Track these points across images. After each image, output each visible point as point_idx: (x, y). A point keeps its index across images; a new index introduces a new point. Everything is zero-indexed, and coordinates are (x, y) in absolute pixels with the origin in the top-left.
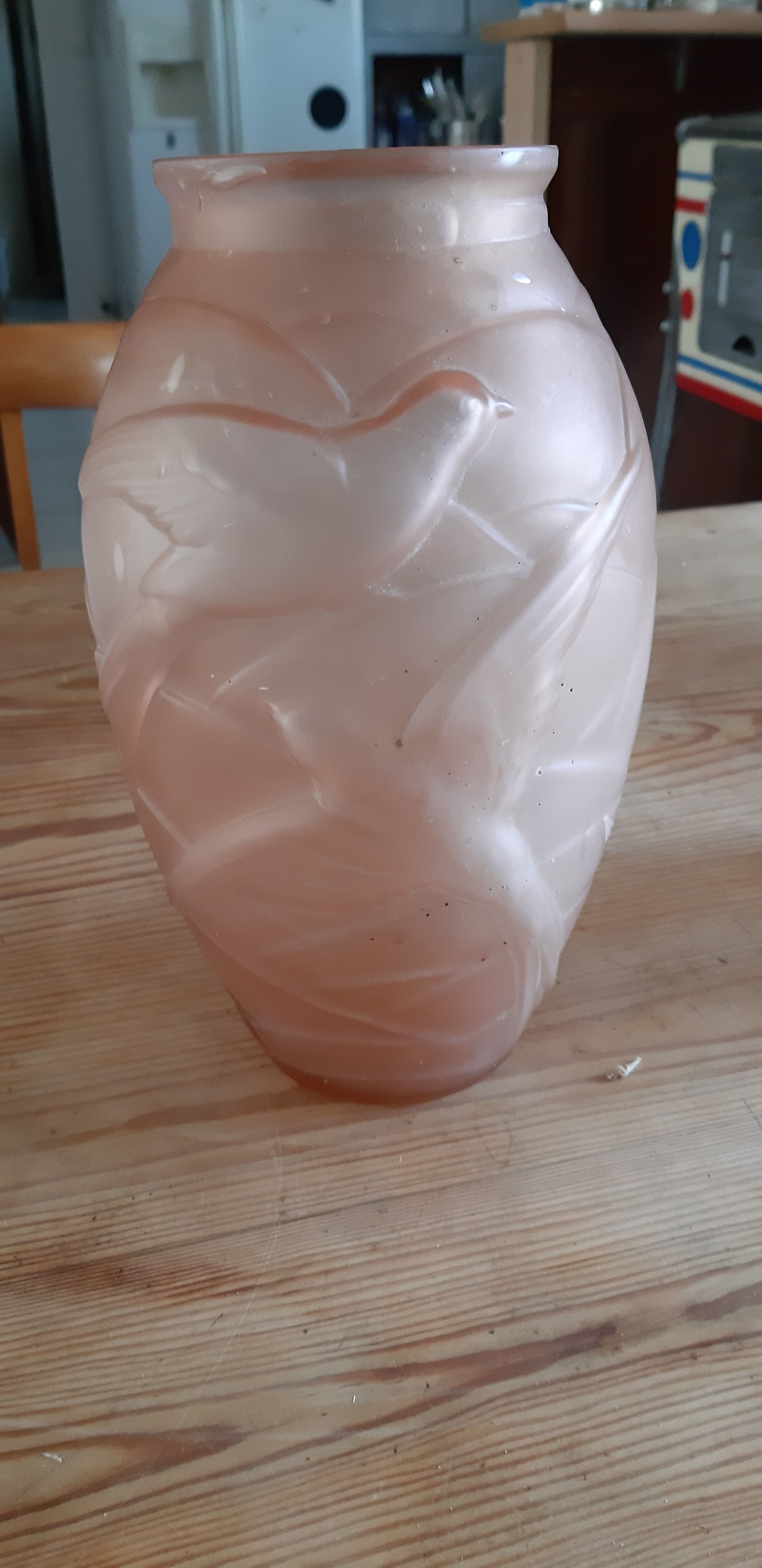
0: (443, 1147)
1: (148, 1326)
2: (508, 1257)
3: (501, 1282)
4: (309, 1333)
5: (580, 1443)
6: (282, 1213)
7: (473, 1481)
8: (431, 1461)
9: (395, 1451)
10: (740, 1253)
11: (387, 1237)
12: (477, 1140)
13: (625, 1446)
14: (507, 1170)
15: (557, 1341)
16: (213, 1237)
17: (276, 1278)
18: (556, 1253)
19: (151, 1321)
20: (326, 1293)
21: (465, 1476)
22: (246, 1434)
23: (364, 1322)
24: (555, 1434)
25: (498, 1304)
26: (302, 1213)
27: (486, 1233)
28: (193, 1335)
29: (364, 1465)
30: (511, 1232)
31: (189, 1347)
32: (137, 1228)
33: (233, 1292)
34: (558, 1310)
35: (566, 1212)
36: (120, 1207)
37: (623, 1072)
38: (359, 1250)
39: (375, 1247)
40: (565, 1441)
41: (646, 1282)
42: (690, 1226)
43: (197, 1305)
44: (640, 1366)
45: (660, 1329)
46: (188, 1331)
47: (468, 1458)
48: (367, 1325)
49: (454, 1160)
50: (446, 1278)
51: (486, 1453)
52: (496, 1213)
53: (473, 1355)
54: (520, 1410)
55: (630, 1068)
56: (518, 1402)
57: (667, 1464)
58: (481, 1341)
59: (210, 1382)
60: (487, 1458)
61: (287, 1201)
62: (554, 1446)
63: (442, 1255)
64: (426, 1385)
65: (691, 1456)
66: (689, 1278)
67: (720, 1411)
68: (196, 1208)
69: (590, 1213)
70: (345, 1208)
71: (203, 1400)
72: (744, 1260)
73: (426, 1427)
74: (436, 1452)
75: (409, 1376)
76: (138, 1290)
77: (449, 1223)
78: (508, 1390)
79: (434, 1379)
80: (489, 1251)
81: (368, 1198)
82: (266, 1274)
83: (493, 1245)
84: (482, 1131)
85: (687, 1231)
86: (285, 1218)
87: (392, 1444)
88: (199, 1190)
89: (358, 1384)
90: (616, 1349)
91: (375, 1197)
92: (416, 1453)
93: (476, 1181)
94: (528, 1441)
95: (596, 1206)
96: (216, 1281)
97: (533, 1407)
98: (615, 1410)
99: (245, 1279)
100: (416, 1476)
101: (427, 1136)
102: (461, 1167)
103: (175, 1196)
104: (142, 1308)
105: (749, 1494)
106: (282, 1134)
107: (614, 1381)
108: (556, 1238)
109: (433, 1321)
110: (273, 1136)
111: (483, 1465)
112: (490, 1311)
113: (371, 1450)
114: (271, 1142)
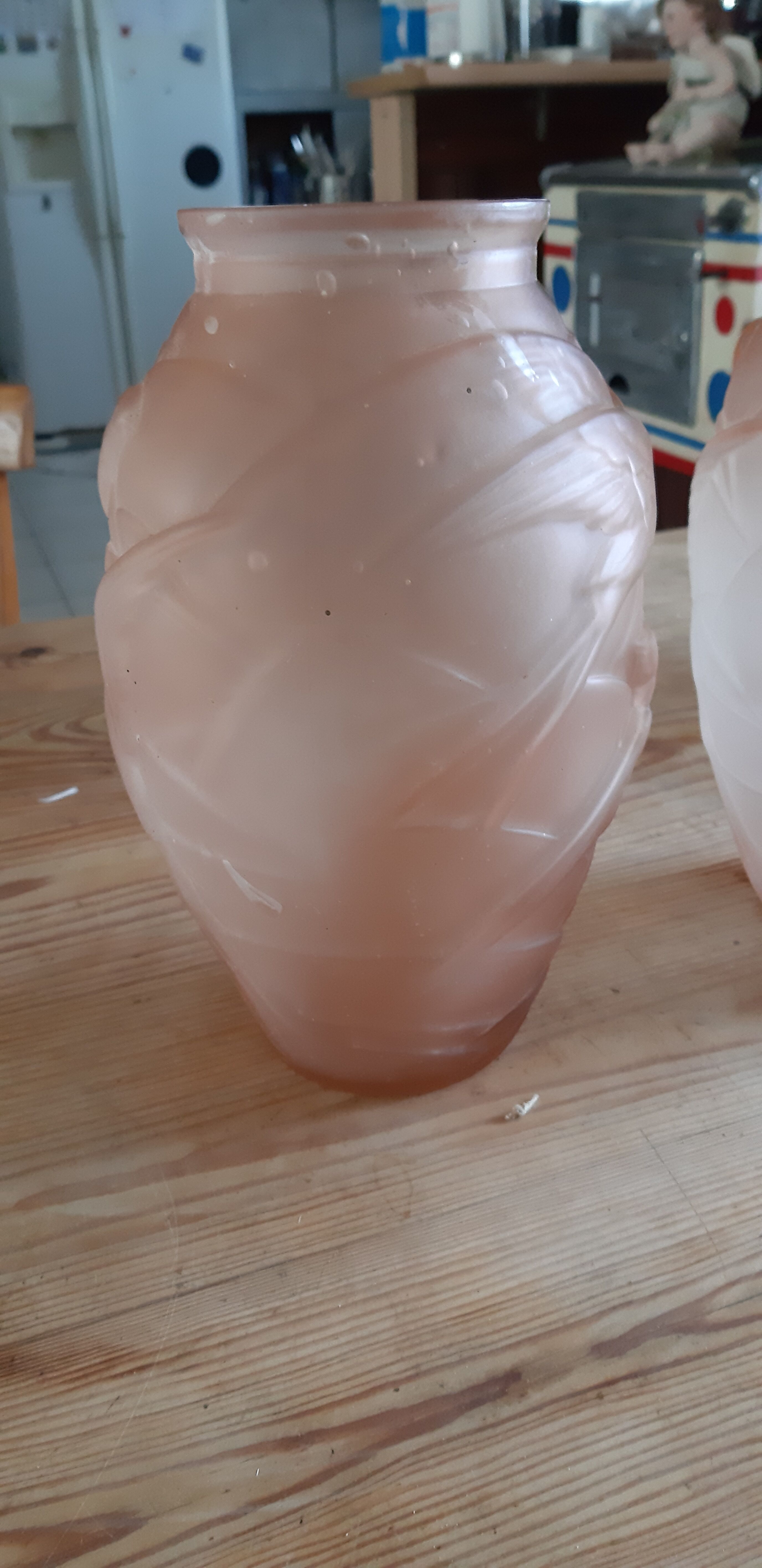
0: (342, 1203)
1: (41, 1415)
2: (411, 1311)
3: (404, 1337)
4: (209, 1408)
5: (488, 1497)
6: (179, 1285)
7: (382, 1545)
8: (338, 1529)
9: (301, 1522)
10: (642, 1285)
11: (287, 1301)
12: (378, 1193)
13: (534, 1495)
14: (409, 1221)
15: (463, 1393)
16: (107, 1317)
17: (174, 1354)
18: (459, 1302)
19: (45, 1410)
20: (226, 1365)
21: (373, 1541)
22: (146, 1519)
23: (264, 1391)
24: (464, 1489)
25: (403, 1359)
26: (200, 1283)
27: (387, 1288)
28: (89, 1421)
29: (269, 1539)
30: (412, 1286)
31: (85, 1434)
32: (28, 1314)
33: (130, 1372)
34: (462, 1362)
35: (469, 1259)
36: (10, 1293)
37: (520, 1111)
38: (260, 1317)
39: (275, 1313)
40: (474, 1496)
41: (550, 1324)
42: (592, 1263)
43: (93, 1389)
44: (546, 1410)
45: (564, 1371)
46: (83, 1417)
47: (377, 1523)
48: (270, 1394)
49: (354, 1216)
50: (349, 1338)
51: (394, 1515)
52: (398, 1267)
53: (378, 1415)
54: (428, 1468)
55: (528, 1107)
56: (424, 1460)
57: (576, 1509)
58: (386, 1400)
59: (109, 1467)
60: (395, 1520)
61: (184, 1272)
62: (463, 1501)
63: (343, 1316)
64: (331, 1451)
65: (601, 1499)
66: (593, 1316)
67: (628, 1450)
68: (88, 1288)
69: (492, 1258)
70: (243, 1275)
71: (100, 1487)
72: (647, 1293)
73: (331, 1495)
74: (344, 1519)
75: (313, 1443)
76: (30, 1378)
77: (351, 1281)
78: (414, 1449)
79: (339, 1444)
80: (392, 1306)
81: (267, 1262)
82: (164, 1350)
83: (396, 1300)
84: (382, 1183)
85: (589, 1269)
86: (182, 1290)
87: (298, 1515)
88: (91, 1269)
89: (261, 1457)
90: (523, 1395)
91: (274, 1260)
92: (323, 1522)
93: (378, 1235)
94: (437, 1498)
95: (498, 1250)
96: (110, 1363)
97: (440, 1464)
98: (523, 1459)
99: (141, 1357)
100: (322, 1546)
101: (326, 1194)
102: (361, 1222)
103: (67, 1277)
104: (34, 1397)
105: (659, 1532)
106: (178, 1203)
107: (522, 1429)
108: (459, 1287)
109: (337, 1384)
110: (169, 1206)
111: (391, 1528)
112: (394, 1369)
113: (277, 1524)
114: (166, 1213)
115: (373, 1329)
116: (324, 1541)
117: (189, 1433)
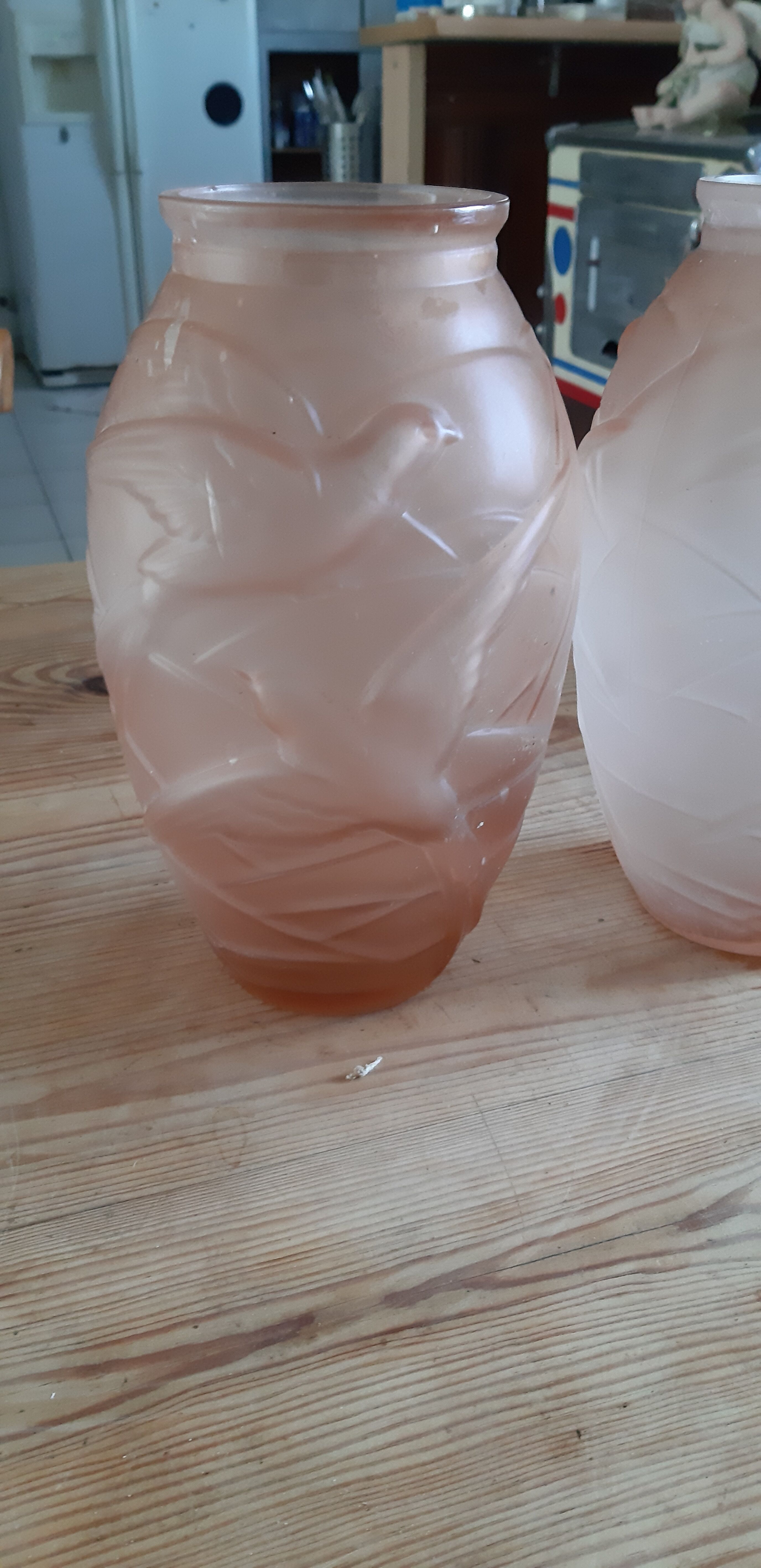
0: (177, 1151)
3: (211, 1279)
4: (19, 1334)
5: (262, 1429)
6: (10, 1220)
7: (155, 1468)
8: (116, 1452)
9: (85, 1443)
10: (444, 1241)
11: (108, 1240)
12: (212, 1143)
13: (304, 1430)
14: (237, 1170)
15: (256, 1333)
18: (269, 1248)
20: (40, 1296)
21: (147, 1464)
23: (74, 1322)
25: (206, 1299)
26: (30, 1219)
27: (205, 1233)
29: (53, 1457)
30: (230, 1231)
34: (262, 1303)
35: (288, 1208)
37: (361, 1072)
38: (79, 1253)
39: (96, 1250)
40: (248, 1428)
41: (351, 1273)
42: (401, 1218)
44: (331, 1353)
45: (356, 1317)
47: (155, 1447)
48: (76, 1325)
49: (186, 1164)
50: (161, 1277)
51: (171, 1442)
52: (219, 1213)
53: (174, 1349)
54: (212, 1400)
55: (370, 1068)
56: (209, 1392)
57: (339, 1447)
58: (185, 1336)
60: (170, 1447)
61: (17, 1209)
62: (237, 1432)
63: (158, 1256)
64: (124, 1380)
65: (365, 1438)
66: (392, 1267)
67: (399, 1393)
69: (308, 1209)
70: (71, 1214)
72: (447, 1249)
73: (118, 1420)
74: (125, 1442)
75: (109, 1372)
77: (173, 1224)
78: (202, 1382)
79: (132, 1374)
80: (207, 1249)
81: (97, 1203)
83: (210, 1244)
84: (219, 1134)
85: (397, 1223)
86: (13, 1225)
87: (82, 1437)
89: (59, 1382)
90: (312, 1338)
91: (104, 1201)
92: (104, 1444)
93: (205, 1183)
94: (214, 1428)
95: (317, 1202)
97: (224, 1396)
98: (300, 1396)
100: (101, 1466)
101: (164, 1142)
102: (191, 1170)
105: (413, 1471)
106: (23, 1143)
107: (304, 1369)
108: (272, 1234)
109: (141, 1318)
110: (12, 1145)
111: (166, 1453)
112: (197, 1307)
113: (62, 1444)
114: (9, 1152)
115: (185, 1270)
116: (101, 1462)
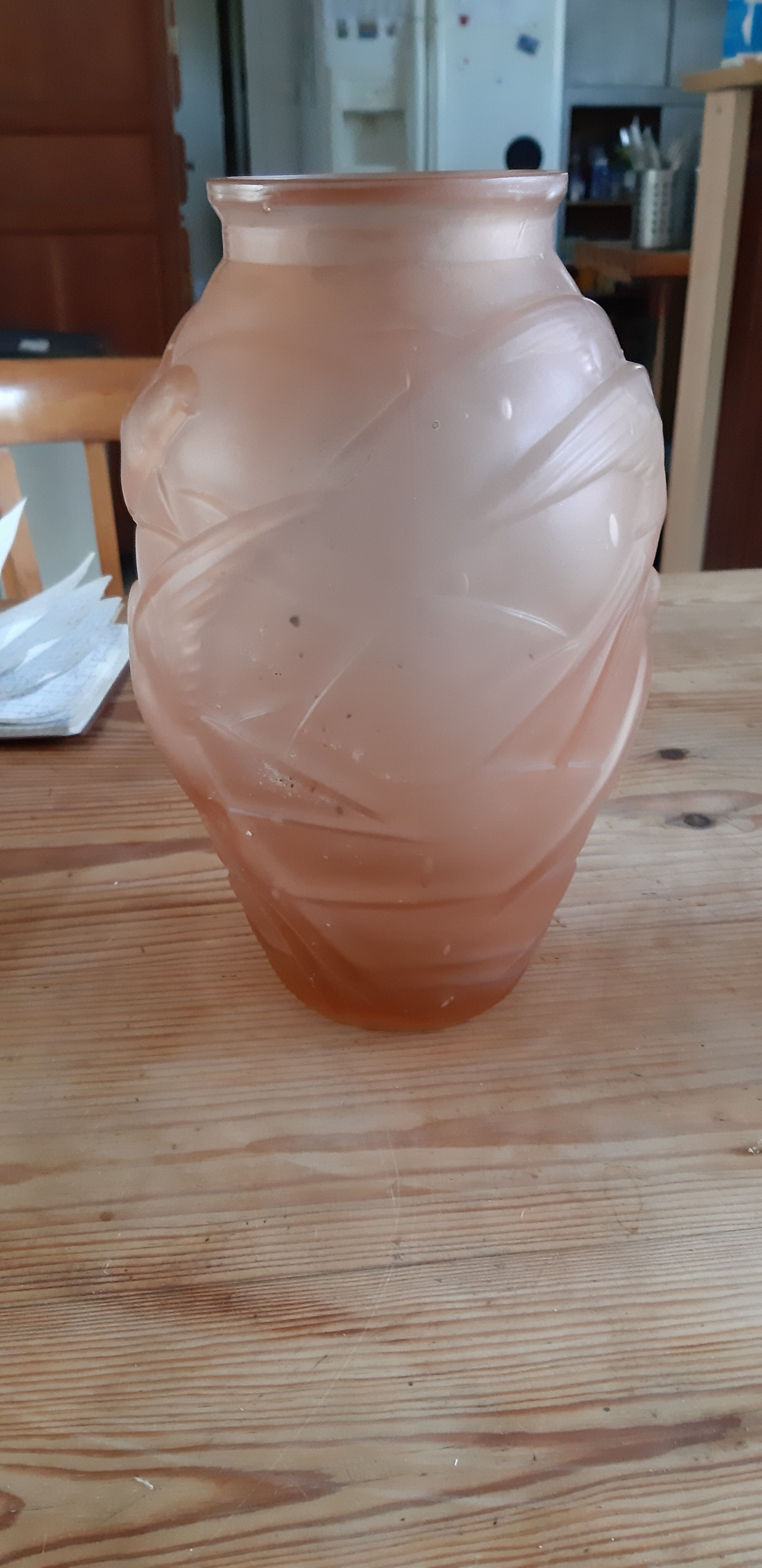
0: (568, 1205)
1: (252, 1358)
2: (629, 1331)
3: (619, 1356)
4: (415, 1385)
5: (693, 1541)
6: (396, 1256)
8: (531, 1539)
9: (495, 1523)
11: (502, 1294)
12: (605, 1203)
13: (743, 1550)
14: (634, 1237)
15: (676, 1427)
16: (325, 1273)
17: (385, 1324)
18: (681, 1332)
19: (254, 1353)
20: (434, 1346)
21: (567, 1560)
22: (341, 1485)
23: (471, 1381)
24: (667, 1527)
25: (615, 1379)
26: (416, 1258)
27: (607, 1303)
28: (295, 1373)
29: (461, 1533)
30: (634, 1305)
31: (290, 1385)
32: (249, 1255)
33: (340, 1333)
34: (679, 1395)
35: (695, 1289)
36: (234, 1232)
38: (473, 1304)
39: (489, 1304)
40: (677, 1537)
43: (302, 1342)
46: (290, 1368)
47: (573, 1541)
48: (476, 1385)
49: (579, 1221)
50: (562, 1345)
51: (591, 1537)
52: (620, 1283)
53: (584, 1431)
54: (631, 1497)
56: (630, 1488)
58: (594, 1417)
59: (310, 1424)
60: (592, 1543)
61: (402, 1244)
62: (665, 1539)
63: (558, 1321)
64: (532, 1458)
68: (308, 1241)
69: (721, 1294)
70: (460, 1259)
71: (299, 1443)
73: (529, 1502)
74: (539, 1529)
75: (515, 1445)
76: (244, 1319)
77: (569, 1287)
78: (619, 1474)
79: (540, 1451)
80: (610, 1322)
81: (486, 1251)
82: (374, 1318)
83: (614, 1316)
84: (611, 1194)
86: (398, 1261)
87: (492, 1516)
88: (313, 1223)
89: (461, 1447)
90: (740, 1443)
91: (493, 1250)
92: (517, 1528)
93: (600, 1246)
94: (638, 1530)
95: (729, 1286)
96: (322, 1320)
97: (645, 1495)
98: (734, 1509)
99: (351, 1320)
100: (515, 1553)
101: (552, 1193)
102: (585, 1229)
103: (289, 1226)
104: (247, 1338)
106: (402, 1173)
107: (735, 1478)
108: (682, 1316)
109: (545, 1389)
110: (392, 1174)
111: (586, 1551)
112: (606, 1387)
113: (470, 1519)
114: (390, 1181)
115: (588, 1341)
116: (517, 1548)
117: (391, 1407)
